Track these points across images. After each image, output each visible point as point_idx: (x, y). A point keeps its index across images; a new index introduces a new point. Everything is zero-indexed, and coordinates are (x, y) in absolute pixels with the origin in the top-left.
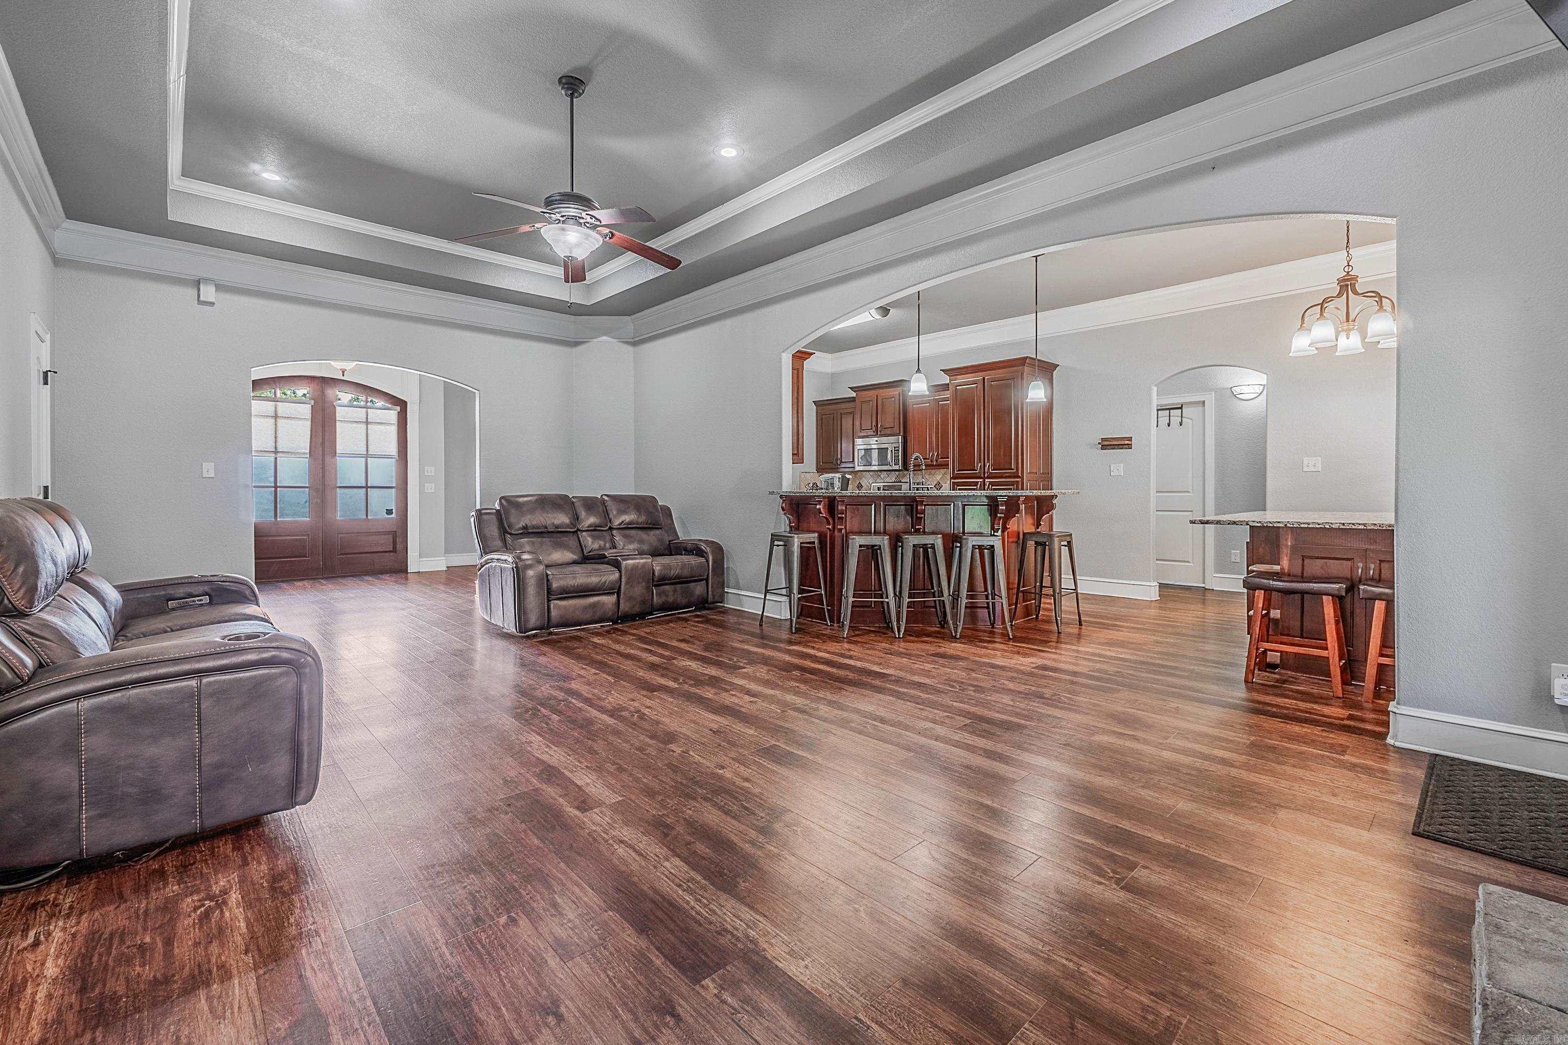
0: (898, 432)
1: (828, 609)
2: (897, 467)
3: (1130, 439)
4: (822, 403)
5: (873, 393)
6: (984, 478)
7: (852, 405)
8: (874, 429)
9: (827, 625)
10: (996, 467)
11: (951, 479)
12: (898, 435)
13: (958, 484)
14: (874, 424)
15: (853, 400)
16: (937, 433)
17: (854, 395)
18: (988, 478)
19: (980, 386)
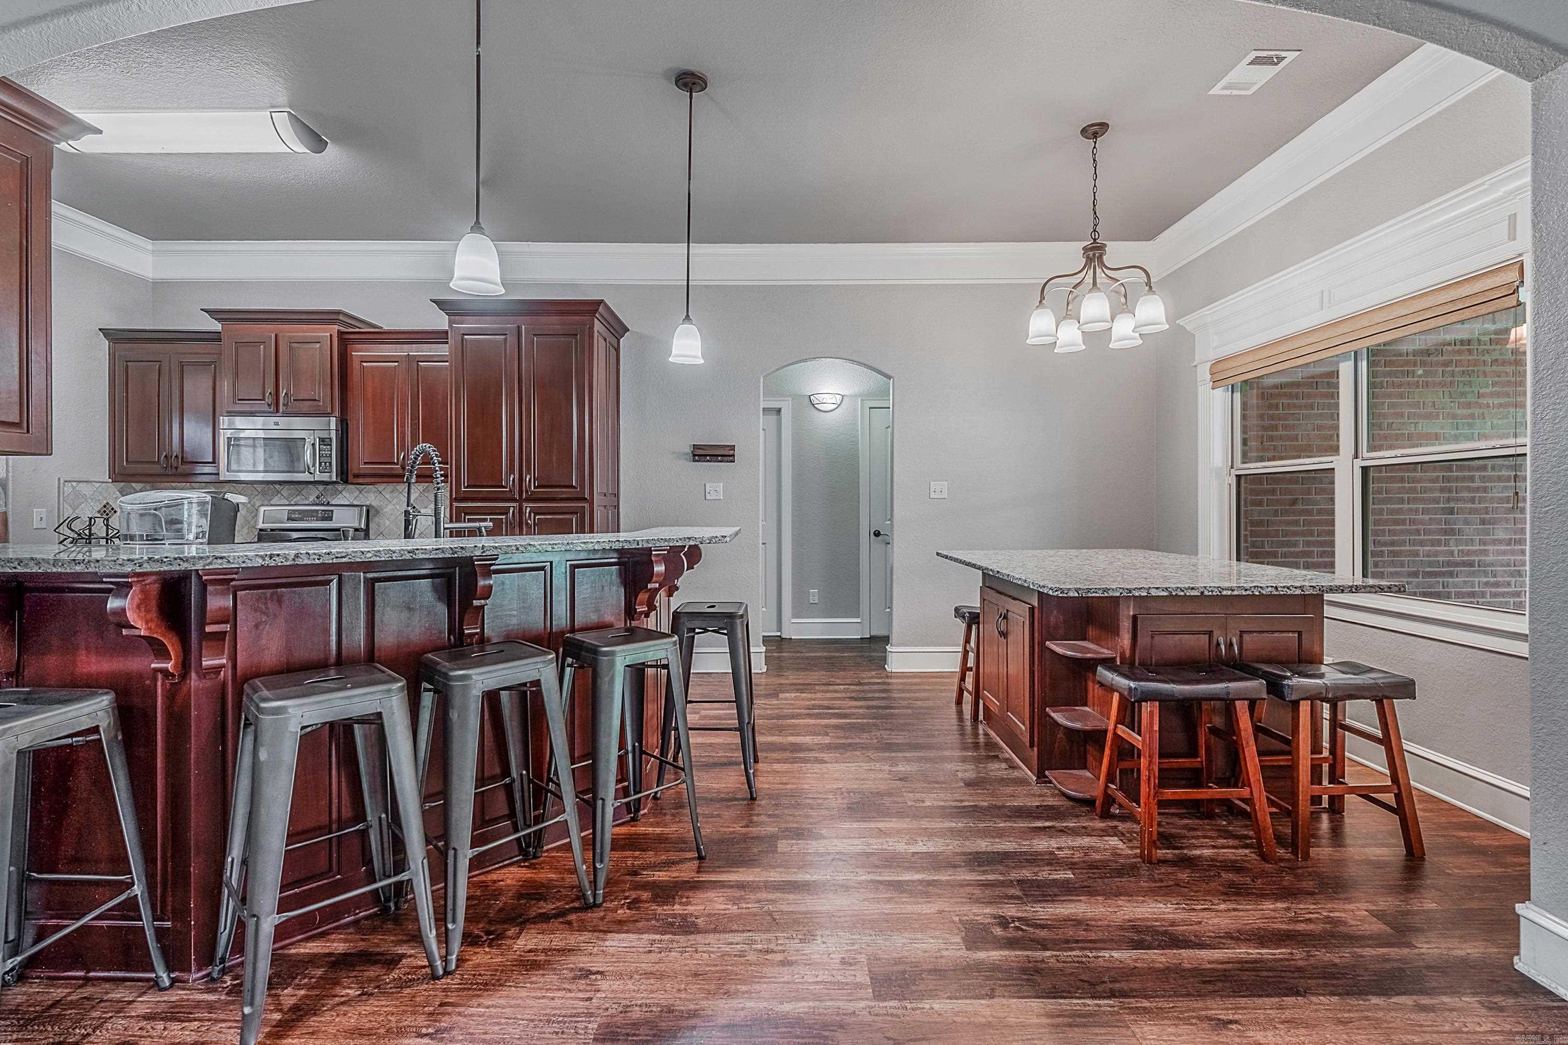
0: (329, 410)
1: (160, 933)
2: (325, 477)
3: (733, 448)
4: (125, 335)
5: (268, 330)
6: (520, 501)
7: (212, 346)
8: (269, 399)
9: (155, 985)
10: (544, 483)
11: (452, 500)
12: (328, 415)
13: (468, 511)
14: (270, 389)
15: (215, 337)
16: (415, 417)
17: (217, 326)
18: (528, 500)
19: (512, 340)
